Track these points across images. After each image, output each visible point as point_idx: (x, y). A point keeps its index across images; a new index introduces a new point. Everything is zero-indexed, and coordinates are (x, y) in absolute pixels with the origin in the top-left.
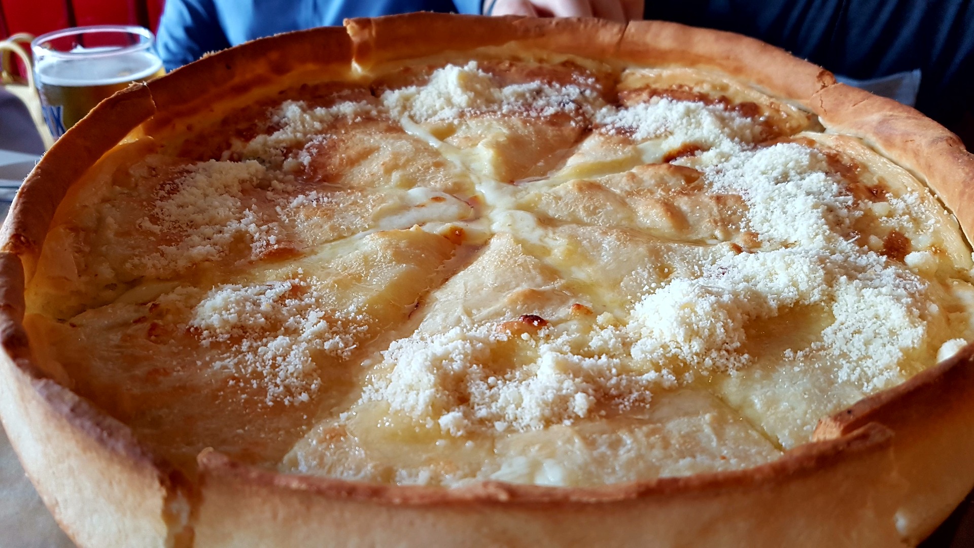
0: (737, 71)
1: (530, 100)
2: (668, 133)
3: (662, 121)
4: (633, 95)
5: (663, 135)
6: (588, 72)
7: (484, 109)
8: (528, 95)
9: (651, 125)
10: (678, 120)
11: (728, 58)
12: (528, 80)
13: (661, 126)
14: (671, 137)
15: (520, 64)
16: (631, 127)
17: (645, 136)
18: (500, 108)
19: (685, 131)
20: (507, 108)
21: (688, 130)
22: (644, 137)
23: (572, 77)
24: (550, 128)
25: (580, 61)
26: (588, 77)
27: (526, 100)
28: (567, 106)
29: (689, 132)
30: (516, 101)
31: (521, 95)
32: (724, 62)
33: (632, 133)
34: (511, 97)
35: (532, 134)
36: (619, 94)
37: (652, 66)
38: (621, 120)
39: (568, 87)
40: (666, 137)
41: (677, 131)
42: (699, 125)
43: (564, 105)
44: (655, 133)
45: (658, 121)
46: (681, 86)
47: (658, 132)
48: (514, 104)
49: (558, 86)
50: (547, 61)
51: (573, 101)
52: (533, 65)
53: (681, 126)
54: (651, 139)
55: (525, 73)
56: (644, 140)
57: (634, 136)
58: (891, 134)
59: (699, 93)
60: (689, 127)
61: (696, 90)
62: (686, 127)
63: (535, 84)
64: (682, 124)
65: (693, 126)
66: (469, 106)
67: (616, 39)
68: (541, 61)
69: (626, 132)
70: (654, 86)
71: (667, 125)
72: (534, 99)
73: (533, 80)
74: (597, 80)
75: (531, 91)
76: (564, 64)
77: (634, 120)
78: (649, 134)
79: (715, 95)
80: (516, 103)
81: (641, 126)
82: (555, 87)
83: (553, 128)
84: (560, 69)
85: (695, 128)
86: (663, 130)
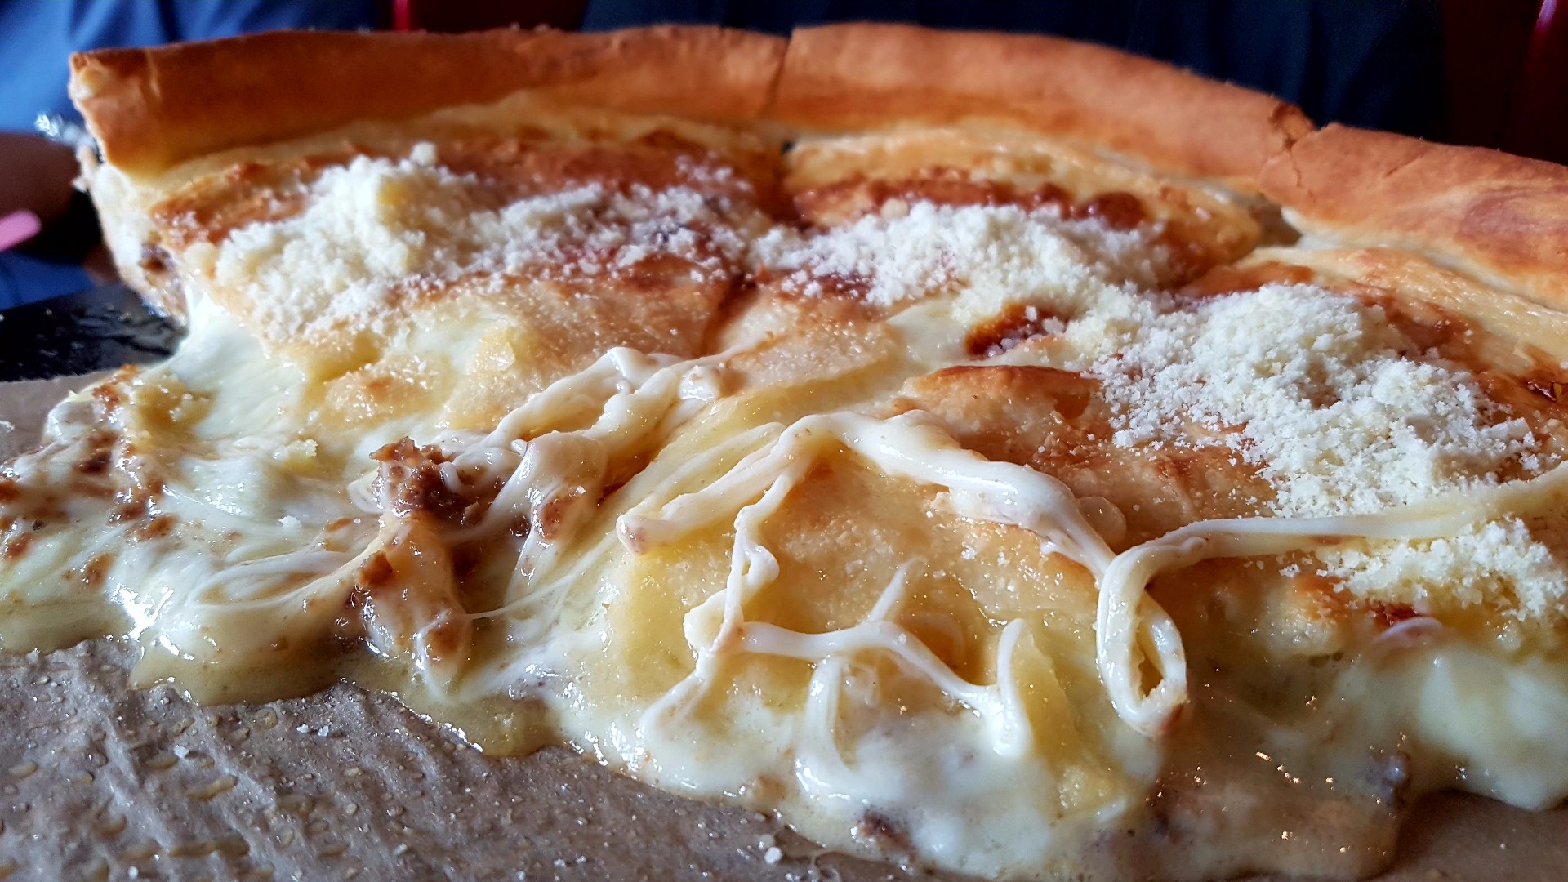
0: (1063, 123)
1: (578, 233)
2: (955, 284)
3: (932, 254)
4: (832, 199)
5: (944, 289)
6: (712, 155)
7: (455, 272)
8: (571, 220)
9: (907, 267)
10: (974, 249)
11: (1038, 95)
12: (570, 182)
13: (935, 268)
14: (965, 293)
15: (545, 146)
16: (854, 275)
17: (900, 293)
18: (499, 261)
19: (1000, 276)
20: (519, 258)
21: (1006, 272)
22: (899, 297)
23: (676, 168)
24: (640, 297)
25: (688, 130)
26: (715, 165)
27: (568, 233)
28: (673, 239)
29: (1011, 277)
30: (541, 236)
31: (554, 222)
32: (1031, 107)
33: (864, 288)
34: (527, 228)
35: (590, 319)
36: (797, 200)
37: (856, 130)
38: (823, 257)
39: (672, 191)
40: (953, 292)
41: (979, 279)
42: (1028, 258)
43: (666, 239)
44: (921, 286)
45: (924, 256)
46: (939, 171)
47: (931, 283)
48: (536, 247)
49: (645, 192)
50: (610, 135)
51: (690, 226)
52: (577, 144)
53: (986, 265)
54: (916, 301)
55: (560, 167)
56: (901, 304)
57: (870, 296)
58: (1519, 235)
59: (990, 182)
60: (1006, 265)
61: (979, 175)
62: (999, 266)
63: (590, 192)
64: (987, 258)
65: (1016, 261)
66: (412, 270)
67: (768, 72)
68: (594, 134)
69: (848, 288)
70: (876, 175)
71: (952, 264)
72: (590, 228)
73: (582, 183)
74: (738, 173)
75: (579, 210)
76: (651, 139)
77: (860, 256)
78: (908, 287)
79: (1030, 184)
80: (543, 243)
81: (881, 270)
82: (638, 194)
83: (648, 295)
84: (644, 151)
85: (1022, 267)
86: (941, 276)
